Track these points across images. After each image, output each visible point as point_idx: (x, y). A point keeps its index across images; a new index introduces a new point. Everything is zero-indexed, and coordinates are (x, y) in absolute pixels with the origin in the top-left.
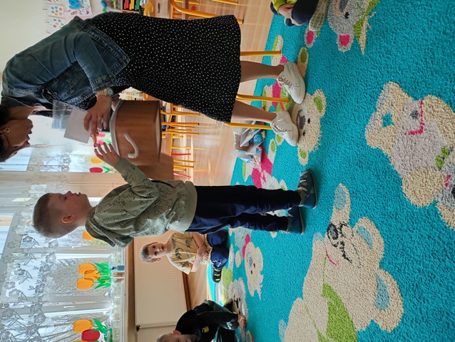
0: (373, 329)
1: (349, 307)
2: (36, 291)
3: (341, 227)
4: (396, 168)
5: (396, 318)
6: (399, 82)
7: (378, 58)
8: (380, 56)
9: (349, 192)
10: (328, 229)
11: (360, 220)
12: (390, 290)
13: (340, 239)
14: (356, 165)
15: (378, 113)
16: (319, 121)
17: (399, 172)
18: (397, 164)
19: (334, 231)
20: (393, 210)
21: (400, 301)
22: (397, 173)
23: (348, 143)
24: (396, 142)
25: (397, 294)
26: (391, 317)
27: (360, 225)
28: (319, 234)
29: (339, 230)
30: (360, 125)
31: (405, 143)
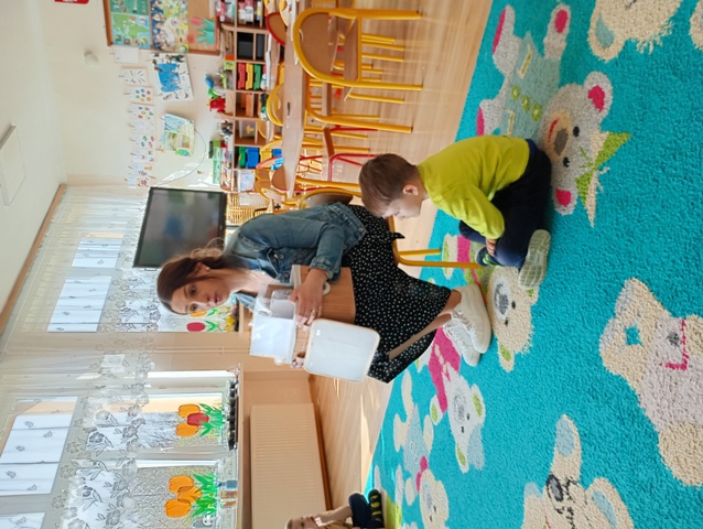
3: (568, 484)
6: (648, 283)
7: (615, 238)
8: (617, 235)
10: (548, 483)
11: (596, 480)
14: (589, 392)
15: (617, 321)
16: (529, 309)
17: (653, 421)
20: (646, 479)
23: (574, 354)
27: (597, 489)
30: (592, 332)
31: (661, 379)
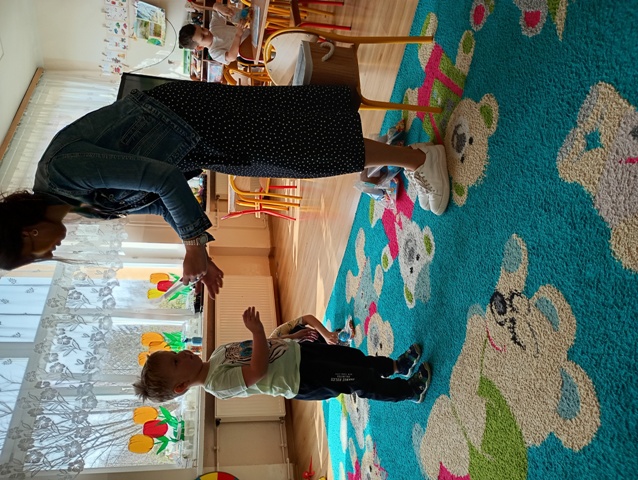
0: (552, 445)
1: (518, 413)
2: (85, 367)
3: (512, 297)
4: (603, 214)
5: (588, 432)
6: (616, 83)
7: (583, 46)
8: (586, 43)
9: (527, 247)
10: (492, 300)
11: (541, 288)
12: (581, 392)
13: (509, 315)
14: (541, 207)
15: (578, 130)
16: (486, 141)
17: (607, 219)
18: (604, 208)
19: (500, 303)
20: (593, 276)
21: (596, 409)
22: (603, 220)
23: (528, 173)
24: (606, 173)
25: (592, 398)
26: (581, 430)
27: (541, 295)
28: (479, 306)
29: (508, 302)
30: (549, 147)
31: (619, 176)
